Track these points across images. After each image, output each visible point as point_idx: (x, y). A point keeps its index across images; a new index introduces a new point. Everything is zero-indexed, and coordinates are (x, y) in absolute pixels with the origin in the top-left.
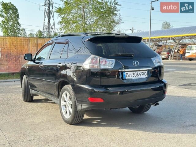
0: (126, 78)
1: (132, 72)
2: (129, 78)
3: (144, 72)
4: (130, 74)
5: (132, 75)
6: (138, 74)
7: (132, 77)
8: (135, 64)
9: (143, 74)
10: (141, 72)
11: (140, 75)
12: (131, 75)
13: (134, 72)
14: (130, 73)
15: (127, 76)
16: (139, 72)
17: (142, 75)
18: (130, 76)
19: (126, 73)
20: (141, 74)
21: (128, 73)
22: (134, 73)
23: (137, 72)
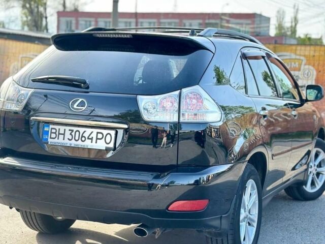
0: (50, 140)
1: (67, 128)
2: (56, 140)
3: (105, 132)
4: (62, 132)
5: (68, 135)
6: (86, 135)
7: (66, 141)
8: (75, 106)
9: (100, 136)
10: (95, 131)
11: (92, 139)
12: (64, 134)
13: (75, 129)
14: (62, 128)
15: (53, 136)
16: (89, 131)
17: (97, 139)
18: (61, 137)
19: (51, 126)
20: (94, 135)
21: (57, 127)
22: (72, 131)
23: (82, 130)
